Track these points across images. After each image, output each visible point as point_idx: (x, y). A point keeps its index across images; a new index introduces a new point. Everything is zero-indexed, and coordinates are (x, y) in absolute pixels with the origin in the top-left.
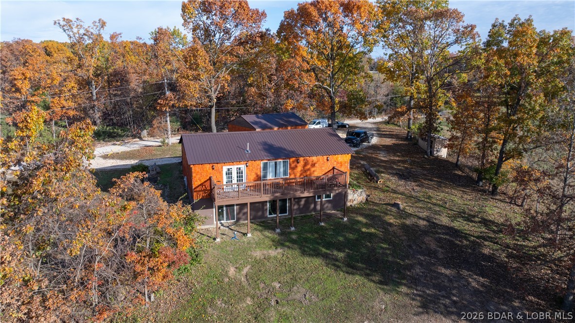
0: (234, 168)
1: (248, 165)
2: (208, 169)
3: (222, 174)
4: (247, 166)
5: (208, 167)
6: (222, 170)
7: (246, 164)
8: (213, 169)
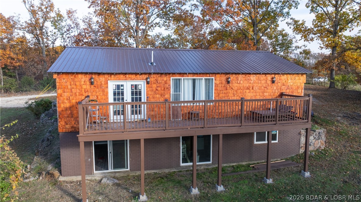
0: (127, 86)
1: (149, 80)
2: (83, 83)
3: (107, 93)
4: (148, 83)
5: (83, 80)
6: (107, 87)
7: (147, 79)
8: (92, 83)
